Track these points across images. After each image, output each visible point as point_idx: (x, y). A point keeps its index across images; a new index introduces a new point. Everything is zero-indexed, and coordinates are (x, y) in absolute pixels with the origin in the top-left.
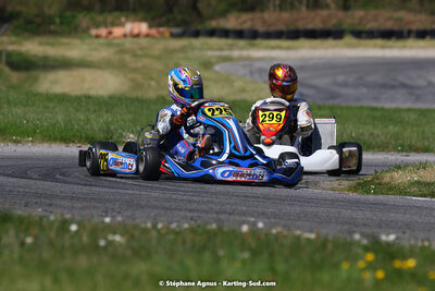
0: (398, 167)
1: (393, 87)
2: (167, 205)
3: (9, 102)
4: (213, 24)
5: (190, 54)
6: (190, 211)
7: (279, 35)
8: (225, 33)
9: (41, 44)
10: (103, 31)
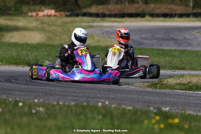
0: (170, 77)
1: (168, 40)
2: (63, 94)
4: (85, 11)
6: (75, 97)
7: (115, 16)
8: (91, 15)
9: (5, 20)
10: (34, 14)
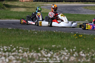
1: (72, 10)
3: (8, 13)
5: (36, 5)
7: (52, 1)
8: (42, 1)
9: (10, 3)
10: (21, 1)
